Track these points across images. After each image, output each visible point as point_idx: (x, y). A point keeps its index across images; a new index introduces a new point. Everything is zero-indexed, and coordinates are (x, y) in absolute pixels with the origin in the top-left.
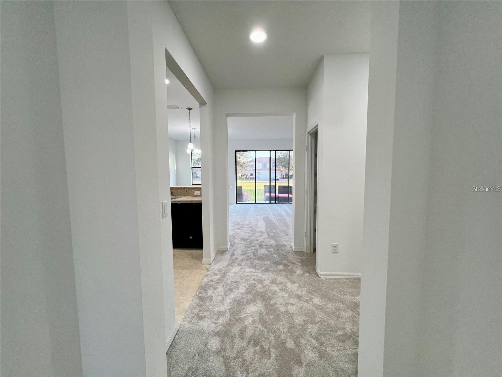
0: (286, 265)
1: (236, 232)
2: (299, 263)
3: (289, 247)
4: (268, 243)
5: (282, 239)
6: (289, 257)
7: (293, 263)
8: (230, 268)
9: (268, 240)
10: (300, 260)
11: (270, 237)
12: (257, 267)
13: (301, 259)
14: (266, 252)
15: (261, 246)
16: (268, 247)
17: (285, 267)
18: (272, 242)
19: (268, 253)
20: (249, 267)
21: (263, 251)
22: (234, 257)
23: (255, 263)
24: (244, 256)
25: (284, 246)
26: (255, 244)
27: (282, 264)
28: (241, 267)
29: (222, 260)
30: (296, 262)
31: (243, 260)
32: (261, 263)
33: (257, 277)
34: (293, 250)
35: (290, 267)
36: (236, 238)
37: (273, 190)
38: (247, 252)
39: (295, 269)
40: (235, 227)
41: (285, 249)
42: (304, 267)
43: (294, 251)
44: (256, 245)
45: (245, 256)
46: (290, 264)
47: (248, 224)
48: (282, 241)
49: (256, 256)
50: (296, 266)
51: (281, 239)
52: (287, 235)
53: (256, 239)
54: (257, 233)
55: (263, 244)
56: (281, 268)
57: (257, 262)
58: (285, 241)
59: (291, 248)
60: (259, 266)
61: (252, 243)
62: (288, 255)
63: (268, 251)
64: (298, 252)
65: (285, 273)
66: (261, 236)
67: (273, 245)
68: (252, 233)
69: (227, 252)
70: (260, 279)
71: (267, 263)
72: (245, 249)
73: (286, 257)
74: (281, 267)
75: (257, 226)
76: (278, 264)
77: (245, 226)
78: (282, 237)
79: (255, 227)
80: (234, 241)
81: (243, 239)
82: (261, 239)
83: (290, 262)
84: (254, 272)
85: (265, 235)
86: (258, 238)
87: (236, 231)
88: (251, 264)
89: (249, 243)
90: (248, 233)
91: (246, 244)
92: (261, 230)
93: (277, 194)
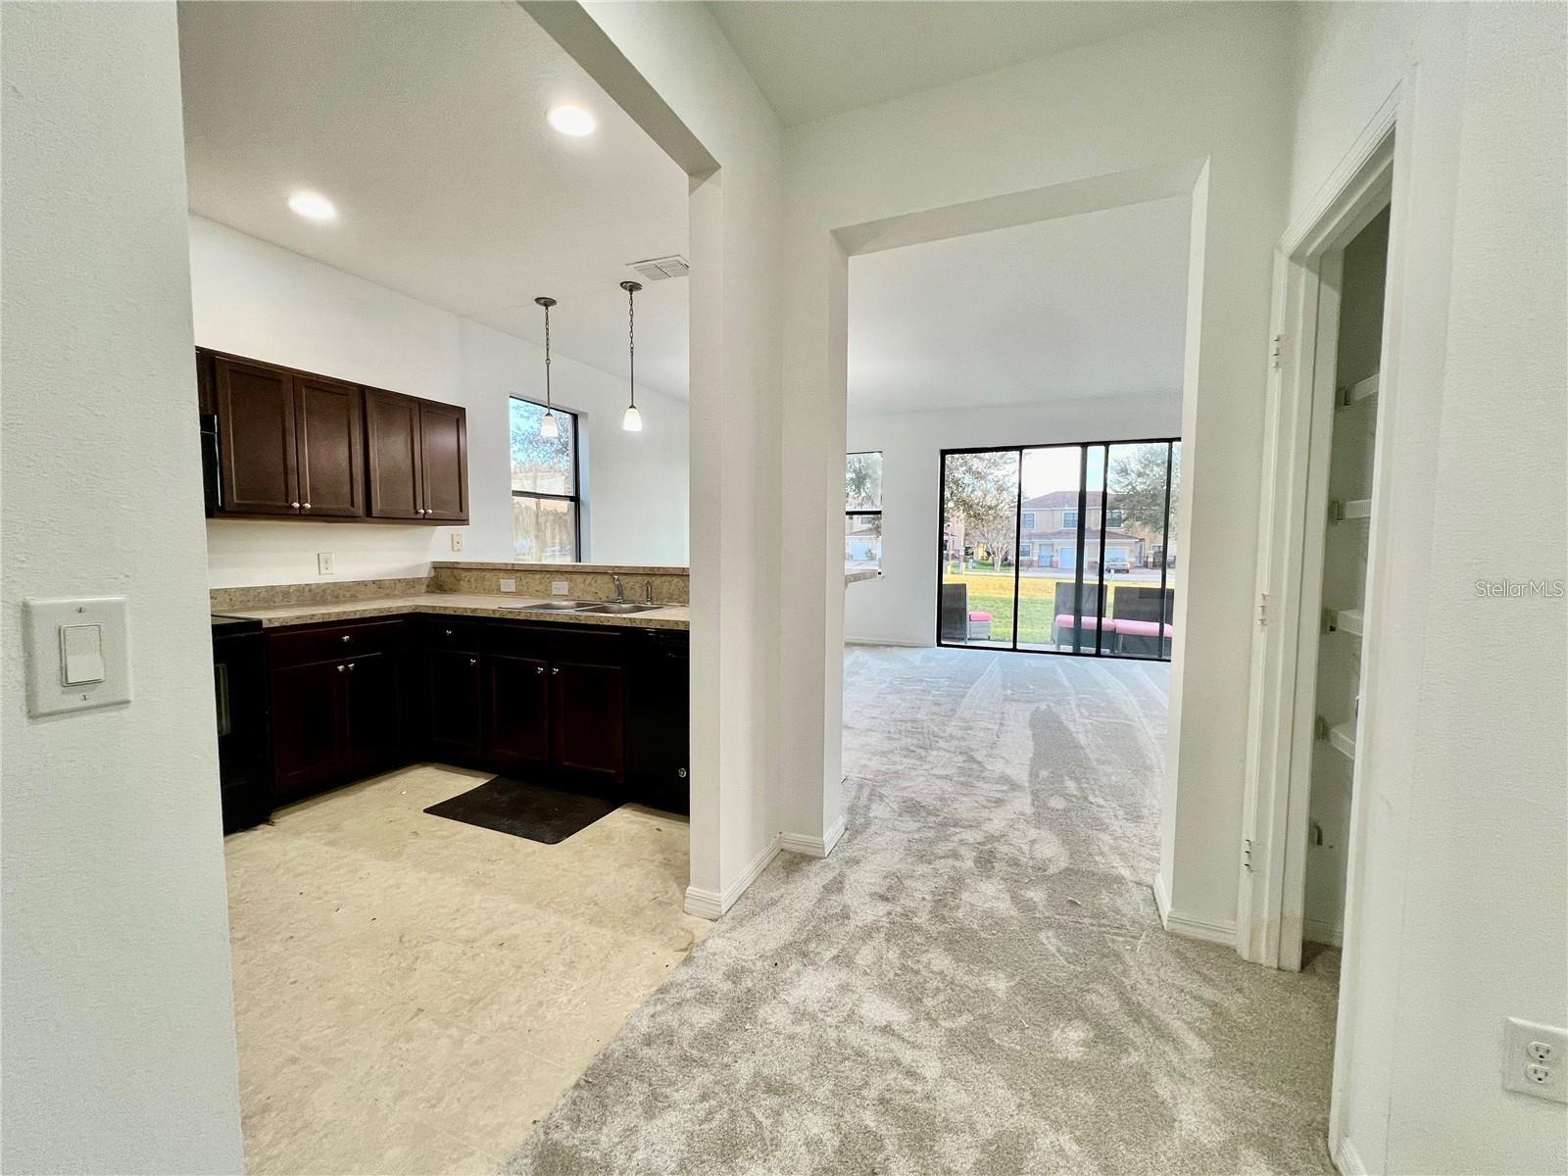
0: (1105, 1036)
1: (893, 768)
2: (1201, 1035)
3: (1138, 895)
4: (1026, 848)
5: (1106, 837)
6: (1135, 974)
7: (1161, 1032)
8: (792, 968)
9: (1033, 833)
10: (1207, 1013)
11: (1041, 815)
12: (929, 1002)
13: (1213, 1006)
14: (1005, 907)
15: (986, 861)
16: (1021, 874)
17: (1101, 1046)
18: (1051, 850)
19: (1014, 912)
20: (887, 989)
21: (988, 896)
22: (835, 902)
23: (927, 966)
24: (882, 908)
25: (1112, 881)
26: (962, 842)
27: (1082, 1014)
28: (843, 975)
29: (774, 910)
30: (1177, 1026)
31: (869, 932)
32: (962, 977)
33: (908, 1083)
34: (1165, 923)
35: (1135, 1058)
36: (881, 797)
37: (1088, 604)
38: (907, 882)
39: (1163, 1088)
40: (897, 744)
41: (1118, 911)
42: (1240, 1091)
43: (1173, 935)
44: (963, 851)
45: (888, 907)
46: (1133, 1032)
47: (960, 733)
48: (1105, 849)
49: (943, 920)
50: (1175, 1058)
51: (1102, 835)
52: (1135, 817)
53: (970, 815)
54: (985, 786)
55: (1003, 849)
56: (1074, 1053)
57: (939, 960)
58: (1123, 855)
59: (1150, 910)
60: (941, 998)
61: (946, 839)
62: (1127, 958)
63: (1015, 899)
64: (1196, 943)
65: (1090, 1100)
66: (999, 802)
67: (1052, 869)
68: (963, 779)
69: (815, 867)
70: (922, 1106)
71: (992, 984)
72: (903, 867)
73: (1115, 970)
74: (1071, 1040)
75: (994, 752)
76: (1058, 1012)
77: (941, 743)
78: (1103, 827)
79: (984, 752)
80: (868, 808)
81: (912, 808)
82: (997, 823)
83: (1137, 1013)
84: (900, 1037)
85: (1023, 803)
86: (985, 814)
87: (894, 763)
88: (904, 967)
89: (931, 834)
90: (947, 777)
91: (916, 836)
92: (1009, 771)
93: (1108, 621)
